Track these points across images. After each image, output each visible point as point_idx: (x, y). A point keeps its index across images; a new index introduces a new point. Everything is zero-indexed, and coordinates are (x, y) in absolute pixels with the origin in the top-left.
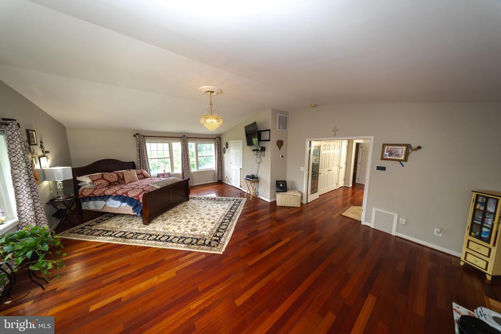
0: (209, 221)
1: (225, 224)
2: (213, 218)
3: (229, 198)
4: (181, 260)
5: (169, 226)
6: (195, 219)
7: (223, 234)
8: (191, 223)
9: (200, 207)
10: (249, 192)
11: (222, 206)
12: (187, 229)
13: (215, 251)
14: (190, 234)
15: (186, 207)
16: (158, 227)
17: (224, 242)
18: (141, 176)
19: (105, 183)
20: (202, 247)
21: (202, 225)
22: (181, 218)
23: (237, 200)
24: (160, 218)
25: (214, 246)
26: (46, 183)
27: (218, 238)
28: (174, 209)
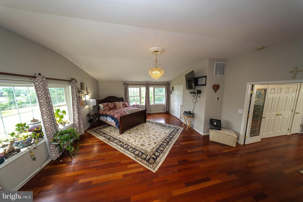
0: (153, 141)
1: (163, 146)
2: (156, 139)
3: (170, 125)
4: (129, 166)
5: (131, 138)
6: (146, 137)
7: (160, 155)
8: (142, 139)
9: (151, 129)
10: (186, 123)
11: (164, 130)
12: (139, 143)
13: (151, 168)
14: (139, 148)
15: (143, 127)
16: (125, 137)
17: (159, 162)
18: (124, 106)
19: (108, 108)
20: (143, 161)
21: (148, 143)
22: (138, 134)
23: (176, 128)
24: (128, 131)
25: (151, 163)
26: (87, 107)
27: (155, 157)
28: (137, 127)
